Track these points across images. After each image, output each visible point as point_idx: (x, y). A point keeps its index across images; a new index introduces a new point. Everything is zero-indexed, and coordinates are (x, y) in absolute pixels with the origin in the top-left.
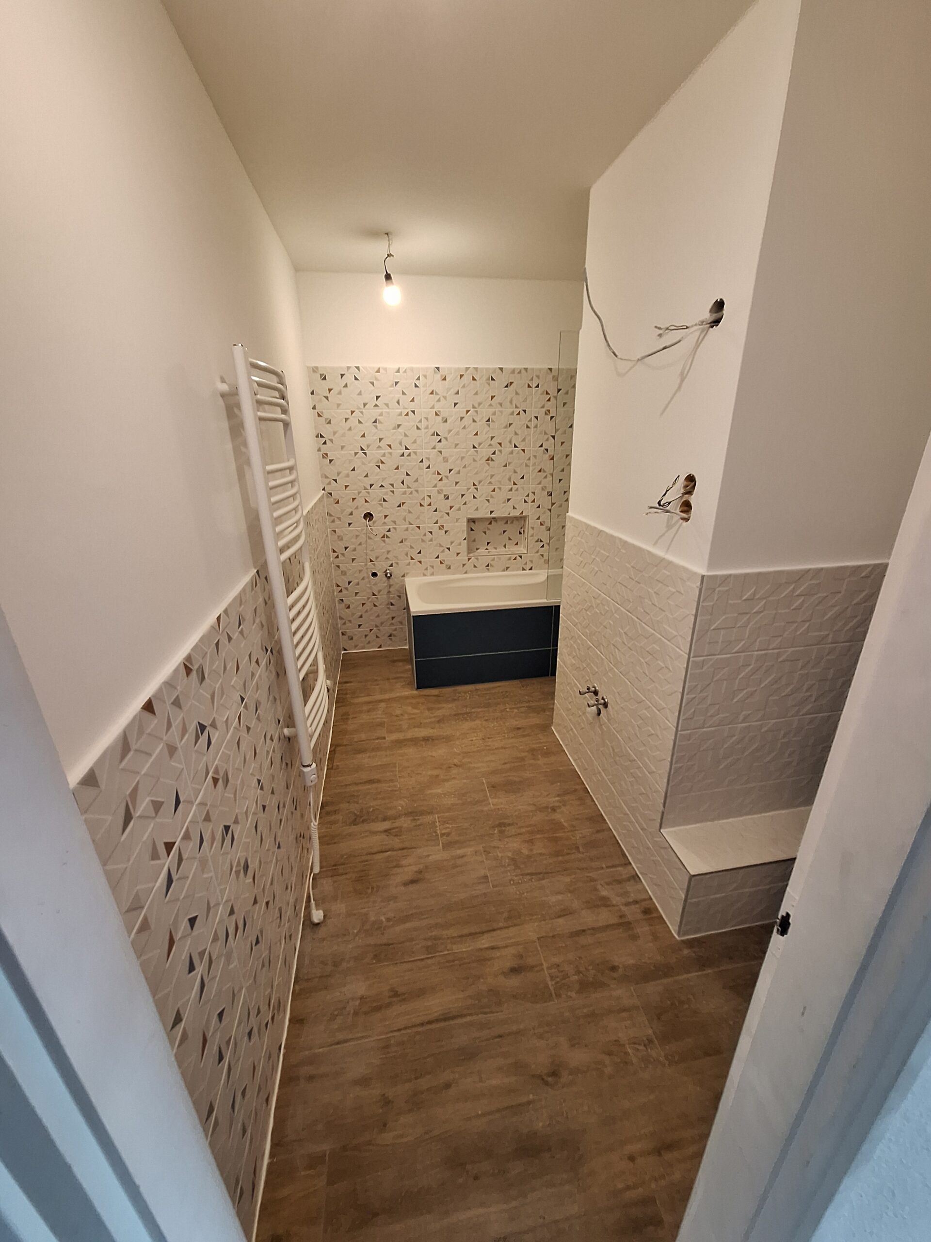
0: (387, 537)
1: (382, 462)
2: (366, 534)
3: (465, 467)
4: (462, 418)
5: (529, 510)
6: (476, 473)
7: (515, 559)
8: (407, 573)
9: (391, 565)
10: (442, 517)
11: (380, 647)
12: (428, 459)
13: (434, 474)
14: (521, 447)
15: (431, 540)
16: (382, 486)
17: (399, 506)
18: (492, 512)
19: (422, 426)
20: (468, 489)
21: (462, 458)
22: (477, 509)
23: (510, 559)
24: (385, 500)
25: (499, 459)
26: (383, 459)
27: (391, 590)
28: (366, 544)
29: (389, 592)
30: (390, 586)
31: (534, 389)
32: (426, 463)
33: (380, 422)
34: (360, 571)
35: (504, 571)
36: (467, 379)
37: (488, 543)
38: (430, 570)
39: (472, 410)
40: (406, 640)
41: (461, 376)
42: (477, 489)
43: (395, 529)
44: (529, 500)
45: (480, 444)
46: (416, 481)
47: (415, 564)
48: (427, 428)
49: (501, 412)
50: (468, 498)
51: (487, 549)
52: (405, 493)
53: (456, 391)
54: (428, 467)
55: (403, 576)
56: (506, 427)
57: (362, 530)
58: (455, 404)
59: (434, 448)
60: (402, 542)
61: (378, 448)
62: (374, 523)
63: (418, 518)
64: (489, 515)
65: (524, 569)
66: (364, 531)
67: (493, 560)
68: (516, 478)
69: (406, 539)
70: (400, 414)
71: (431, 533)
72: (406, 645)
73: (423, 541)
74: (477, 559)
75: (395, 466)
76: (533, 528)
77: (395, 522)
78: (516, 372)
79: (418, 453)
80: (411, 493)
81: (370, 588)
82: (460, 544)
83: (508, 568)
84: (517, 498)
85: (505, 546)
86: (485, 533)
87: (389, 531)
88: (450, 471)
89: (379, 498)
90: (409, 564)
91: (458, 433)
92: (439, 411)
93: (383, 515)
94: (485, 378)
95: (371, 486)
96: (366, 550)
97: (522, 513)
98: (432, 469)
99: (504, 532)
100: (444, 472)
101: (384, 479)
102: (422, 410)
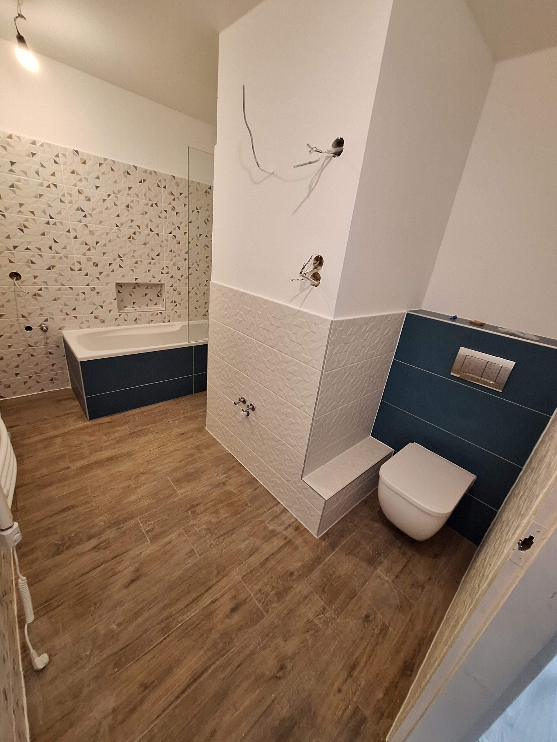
0: (39, 295)
1: (25, 227)
2: (15, 291)
3: (110, 241)
4: (104, 200)
5: (165, 279)
6: (120, 248)
7: (157, 314)
8: (64, 327)
9: (46, 320)
10: (93, 280)
11: (42, 390)
12: (75, 230)
13: (82, 244)
14: (156, 231)
15: (85, 299)
16: (27, 249)
17: (49, 269)
18: (136, 279)
19: (67, 199)
20: (115, 260)
21: (107, 234)
22: (123, 276)
23: (153, 314)
24: (32, 262)
25: (140, 238)
26: (25, 223)
27: (48, 341)
28: (16, 301)
29: (46, 343)
30: (47, 338)
31: (163, 189)
32: (73, 234)
33: (18, 188)
34: (11, 326)
35: (149, 323)
36: (105, 168)
37: (134, 303)
38: (86, 324)
39: (113, 195)
40: (68, 381)
41: (100, 164)
42: (122, 260)
43: (47, 288)
44: (165, 271)
45: (122, 224)
46: (65, 248)
47: (71, 319)
48: (71, 202)
49: (138, 201)
50: (115, 266)
51: (133, 307)
52: (54, 257)
53: (96, 176)
54: (76, 237)
55: (60, 329)
56: (142, 214)
57: (9, 288)
58: (97, 187)
59: (80, 221)
60: (55, 300)
61: (18, 212)
62: (23, 282)
63: (70, 280)
64: (134, 282)
65: (164, 322)
66: (12, 289)
67: (140, 315)
68: (154, 255)
69: (59, 298)
70: (41, 185)
71: (84, 293)
72: (68, 385)
73: (77, 300)
74: (127, 315)
75: (42, 232)
76: (168, 292)
77: (46, 283)
78: (148, 172)
79: (64, 224)
80: (60, 258)
81: (26, 341)
82: (111, 303)
83: (152, 321)
84: (155, 270)
85: (147, 305)
86: (131, 295)
87: (40, 290)
88: (97, 243)
89: (26, 260)
90: (64, 319)
91: (101, 212)
92: (82, 190)
93: (31, 275)
94: (122, 171)
95: (15, 247)
96: (17, 307)
97: (160, 281)
98: (79, 240)
99: (146, 294)
100: (92, 243)
101: (29, 243)
102: (65, 186)
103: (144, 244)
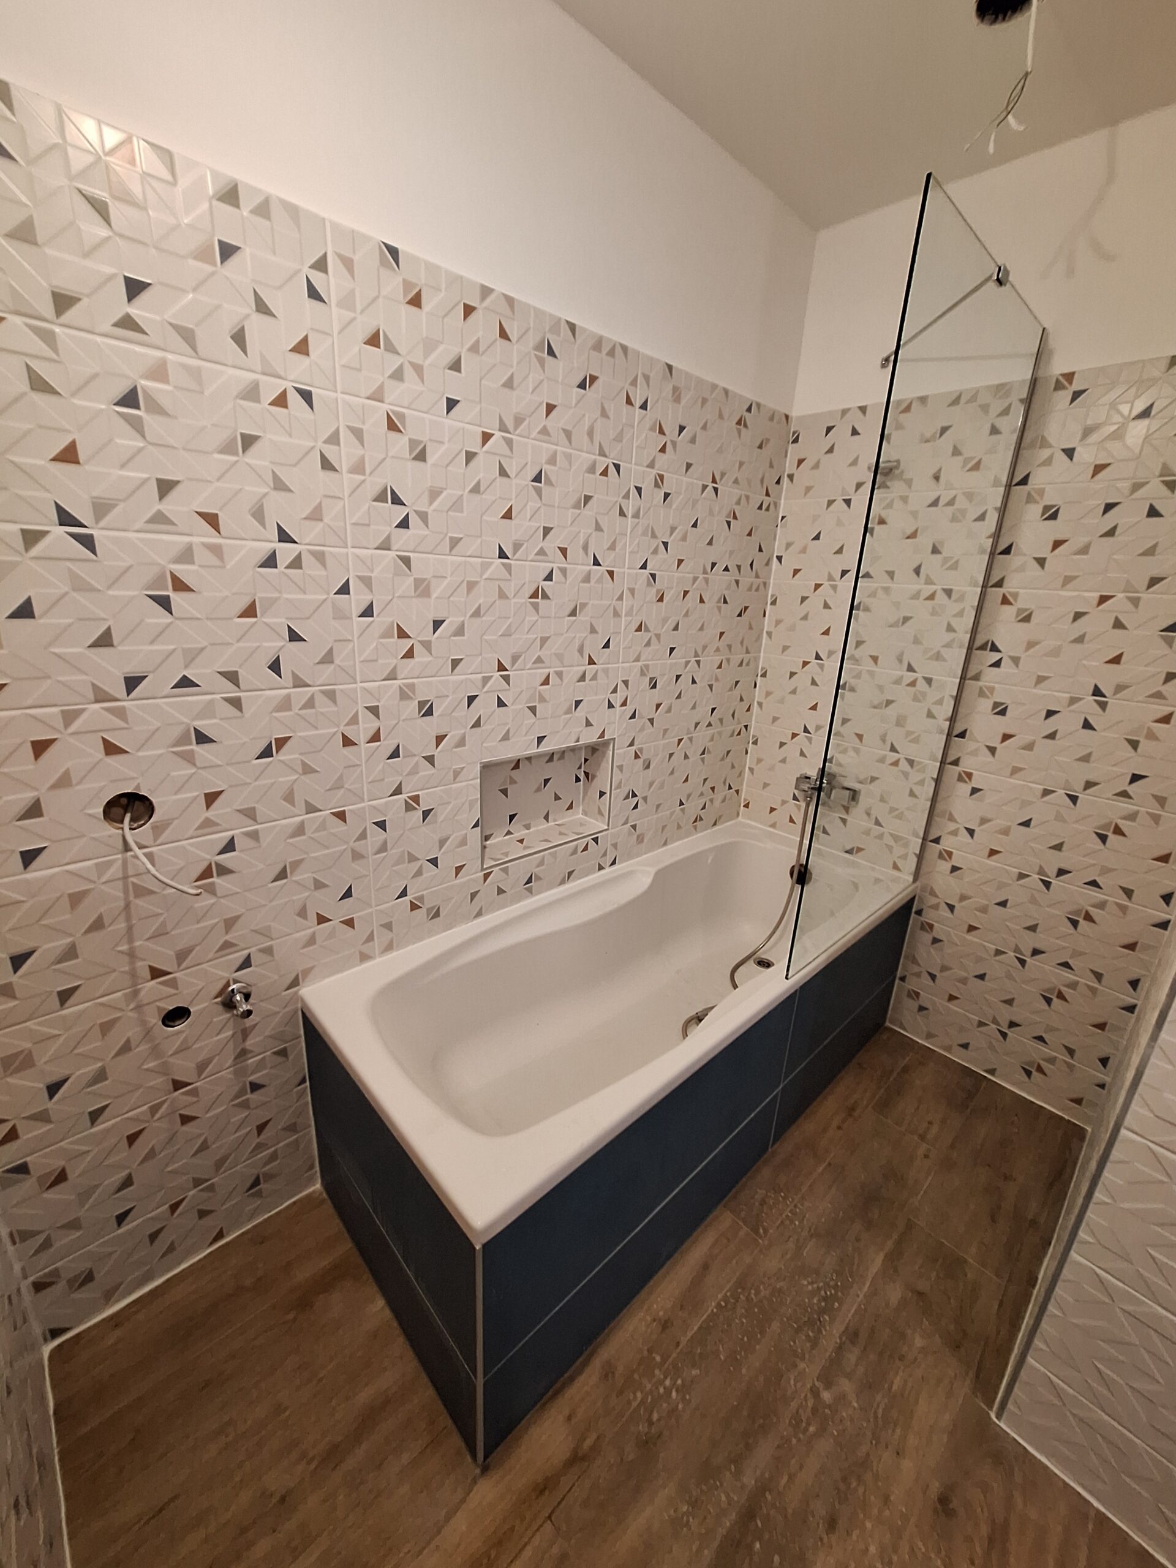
0: (223, 871)
1: (180, 585)
2: (125, 878)
4: (470, 456)
5: (615, 725)
6: (507, 634)
7: (586, 849)
8: (307, 972)
9: (247, 963)
10: (414, 771)
11: (220, 1235)
12: (367, 581)
13: (387, 635)
14: (606, 563)
15: (383, 848)
16: (185, 683)
17: (267, 753)
18: (540, 739)
19: (345, 454)
20: (486, 680)
21: (471, 586)
22: (506, 737)
23: (575, 852)
24: (202, 738)
25: (562, 593)
26: (183, 571)
27: (249, 1043)
28: (128, 919)
29: (243, 1054)
30: (245, 1033)
32: (358, 599)
33: (157, 409)
35: (562, 882)
36: (482, 326)
38: (381, 937)
39: (498, 434)
41: (469, 310)
42: (506, 679)
43: (254, 836)
44: (617, 700)
45: (517, 547)
46: (328, 658)
47: (332, 935)
48: (358, 468)
49: (568, 457)
50: (485, 706)
51: (509, 833)
52: (285, 705)
53: (449, 358)
54: (368, 612)
55: (295, 983)
56: (577, 506)
57: (101, 868)
58: (451, 404)
59: (385, 546)
60: (282, 875)
61: (151, 521)
62: (158, 830)
63: (338, 785)
64: (533, 750)
65: (601, 868)
66: (115, 871)
67: (541, 863)
68: (594, 646)
69: (296, 864)
70: (252, 393)
71: (382, 825)
73: (357, 856)
74: (505, 870)
76: (620, 768)
77: (250, 814)
78: (606, 349)
80: (310, 703)
81: (164, 1069)
83: (570, 874)
84: (594, 696)
85: (546, 818)
87: (230, 846)
89: (176, 732)
90: (312, 941)
93: (196, 793)
94: (532, 340)
95: (132, 683)
96: (131, 940)
97: (602, 735)
98: (380, 620)
99: (546, 781)
100: (419, 628)
101: (192, 656)
102: (340, 396)
103: (573, 613)
